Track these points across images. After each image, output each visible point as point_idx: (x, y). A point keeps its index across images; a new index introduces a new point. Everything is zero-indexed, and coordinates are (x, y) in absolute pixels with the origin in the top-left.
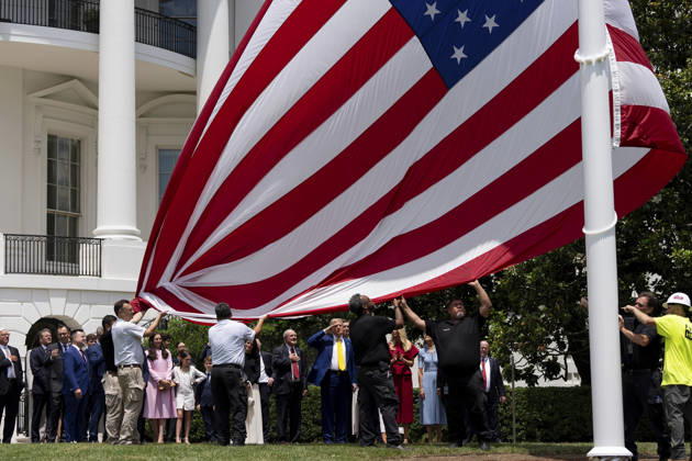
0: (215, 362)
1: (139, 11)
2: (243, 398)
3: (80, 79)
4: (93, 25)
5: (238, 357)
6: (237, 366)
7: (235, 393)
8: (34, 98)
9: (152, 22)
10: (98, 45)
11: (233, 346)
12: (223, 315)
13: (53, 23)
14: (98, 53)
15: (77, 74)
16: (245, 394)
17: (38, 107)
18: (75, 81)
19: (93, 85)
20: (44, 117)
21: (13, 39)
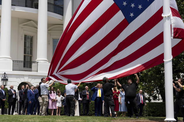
0: (67, 94)
1: (49, 3)
2: (74, 104)
3: (33, 21)
4: (36, 7)
5: (73, 93)
6: (73, 95)
7: (72, 103)
8: (21, 25)
9: (52, 6)
10: (38, 12)
11: (71, 90)
12: (69, 82)
13: (26, 6)
14: (38, 14)
15: (32, 19)
16: (75, 103)
17: (22, 28)
18: (32, 21)
19: (36, 22)
20: (24, 30)
21: (16, 10)
